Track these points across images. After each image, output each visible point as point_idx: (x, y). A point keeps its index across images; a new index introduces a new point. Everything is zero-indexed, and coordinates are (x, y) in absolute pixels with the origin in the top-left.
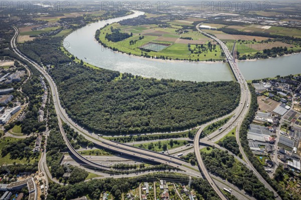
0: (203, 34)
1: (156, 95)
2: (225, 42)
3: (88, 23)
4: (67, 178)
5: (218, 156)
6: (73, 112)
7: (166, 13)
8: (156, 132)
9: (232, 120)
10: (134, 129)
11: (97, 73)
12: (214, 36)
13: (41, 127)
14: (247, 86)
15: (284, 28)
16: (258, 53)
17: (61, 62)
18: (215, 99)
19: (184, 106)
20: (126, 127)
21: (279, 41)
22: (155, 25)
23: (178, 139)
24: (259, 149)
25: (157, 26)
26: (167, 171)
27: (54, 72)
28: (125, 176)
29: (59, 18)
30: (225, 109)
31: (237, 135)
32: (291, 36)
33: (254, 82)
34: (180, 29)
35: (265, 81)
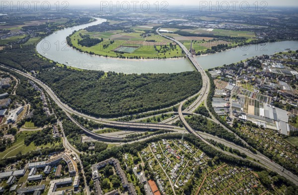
0: (163, 37)
1: (141, 86)
2: (182, 42)
3: (54, 31)
4: (93, 150)
5: (197, 119)
6: (76, 105)
7: (127, 20)
8: (149, 110)
9: (200, 97)
10: (133, 111)
11: (85, 73)
12: (172, 38)
13: (53, 119)
14: (205, 73)
15: (223, 30)
16: (208, 50)
18: (185, 84)
19: (165, 91)
20: (126, 110)
21: (221, 40)
22: (120, 31)
23: (167, 113)
24: (221, 112)
25: (123, 31)
26: (165, 133)
27: (43, 76)
28: (136, 141)
29: (20, 27)
30: (194, 90)
31: (205, 105)
32: (229, 36)
33: (210, 70)
34: (143, 34)
35: (217, 69)
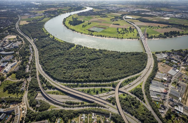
0: (127, 22)
1: (95, 59)
2: (140, 27)
3: (59, 14)
4: (38, 108)
5: (130, 100)
6: (45, 67)
7: (105, 9)
8: (93, 82)
10: (79, 80)
11: (62, 44)
12: (133, 23)
13: (27, 75)
14: (152, 55)
15: (179, 19)
16: (160, 35)
17: (42, 37)
18: (131, 63)
19: (111, 67)
20: (75, 78)
21: (175, 27)
22: (98, 16)
23: (106, 88)
24: (156, 97)
25: (100, 16)
26: (97, 107)
27: (37, 43)
28: (72, 109)
29: (44, 11)
30: (136, 70)
31: (143, 88)
32: (183, 24)
33: (157, 53)
34: (113, 19)
35: (164, 53)
